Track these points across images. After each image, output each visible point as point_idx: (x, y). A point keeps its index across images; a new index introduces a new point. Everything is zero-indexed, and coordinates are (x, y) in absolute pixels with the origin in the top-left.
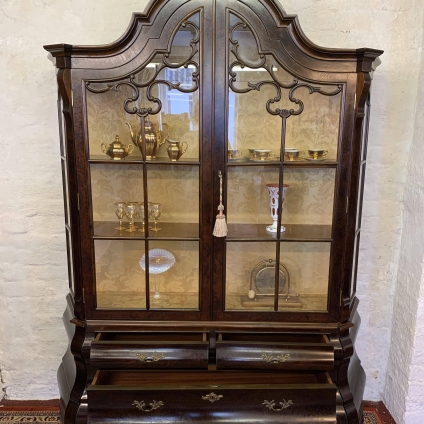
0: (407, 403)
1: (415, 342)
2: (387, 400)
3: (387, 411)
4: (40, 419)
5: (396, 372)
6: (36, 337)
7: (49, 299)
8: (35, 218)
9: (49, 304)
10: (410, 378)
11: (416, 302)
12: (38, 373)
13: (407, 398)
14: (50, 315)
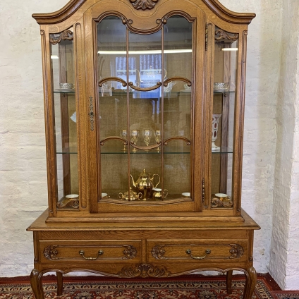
0: (287, 269)
1: (291, 220)
2: (272, 271)
3: (273, 279)
4: (7, 289)
5: (278, 247)
6: (6, 227)
7: (16, 196)
8: (6, 134)
9: (15, 201)
10: (288, 249)
11: (289, 189)
12: (7, 256)
13: (287, 265)
14: (17, 209)
